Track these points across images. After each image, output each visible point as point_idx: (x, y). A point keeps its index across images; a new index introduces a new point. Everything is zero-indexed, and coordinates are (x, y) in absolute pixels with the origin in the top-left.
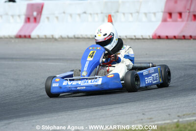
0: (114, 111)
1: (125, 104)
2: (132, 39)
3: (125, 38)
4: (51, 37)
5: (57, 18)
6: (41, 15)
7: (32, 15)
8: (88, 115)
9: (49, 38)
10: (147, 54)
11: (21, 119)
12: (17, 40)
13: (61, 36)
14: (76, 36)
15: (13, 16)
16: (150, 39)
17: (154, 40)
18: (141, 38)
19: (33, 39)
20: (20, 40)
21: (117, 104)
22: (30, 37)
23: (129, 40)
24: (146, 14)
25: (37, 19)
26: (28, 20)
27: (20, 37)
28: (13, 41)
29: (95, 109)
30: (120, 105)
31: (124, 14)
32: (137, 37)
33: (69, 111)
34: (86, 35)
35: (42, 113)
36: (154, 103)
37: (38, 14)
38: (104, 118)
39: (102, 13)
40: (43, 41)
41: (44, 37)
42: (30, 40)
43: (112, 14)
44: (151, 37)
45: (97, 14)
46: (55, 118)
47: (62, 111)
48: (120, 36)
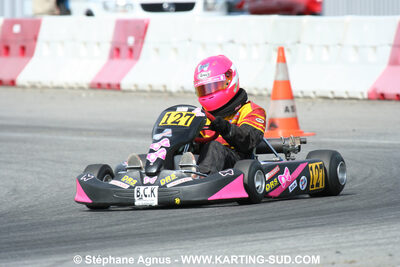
1: (302, 231)
2: (326, 98)
3: (312, 95)
4: (162, 89)
5: (176, 50)
6: (142, 43)
7: (125, 43)
9: (158, 92)
10: (354, 130)
12: (92, 93)
13: (182, 88)
15: (85, 44)
16: (364, 99)
17: (371, 102)
18: (345, 96)
19: (124, 91)
20: (100, 93)
21: (286, 229)
22: (118, 87)
23: (320, 100)
24: (356, 48)
25: (135, 52)
26: (116, 52)
27: (99, 86)
28: (84, 95)
29: (239, 238)
31: (311, 46)
32: (337, 95)
33: (187, 242)
36: (362, 231)
37: (136, 42)
39: (267, 43)
40: (145, 97)
41: (148, 89)
42: (118, 93)
43: (287, 44)
44: (366, 96)
45: (257, 45)
47: (172, 241)
48: (302, 92)
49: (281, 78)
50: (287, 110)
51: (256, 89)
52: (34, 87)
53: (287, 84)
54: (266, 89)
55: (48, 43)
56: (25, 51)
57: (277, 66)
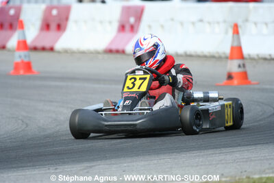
0: (237, 155)
1: (253, 147)
2: (266, 59)
3: (256, 57)
5: (162, 26)
6: (140, 22)
7: (128, 21)
8: (201, 160)
11: (108, 162)
12: (106, 56)
14: (188, 53)
15: (101, 22)
19: (128, 55)
20: (111, 56)
22: (123, 52)
25: (135, 28)
26: (122, 28)
27: (110, 51)
28: (100, 56)
29: (210, 151)
30: (246, 148)
31: (256, 24)
32: (273, 57)
34: (202, 52)
35: (137, 155)
37: (136, 21)
38: (223, 164)
39: (225, 22)
42: (124, 56)
43: (240, 23)
45: (218, 23)
46: (156, 162)
48: (249, 55)
49: (235, 44)
50: (239, 66)
51: (218, 53)
52: (66, 51)
53: (240, 49)
54: (224, 53)
55: (76, 22)
56: (60, 28)
57: (233, 37)
